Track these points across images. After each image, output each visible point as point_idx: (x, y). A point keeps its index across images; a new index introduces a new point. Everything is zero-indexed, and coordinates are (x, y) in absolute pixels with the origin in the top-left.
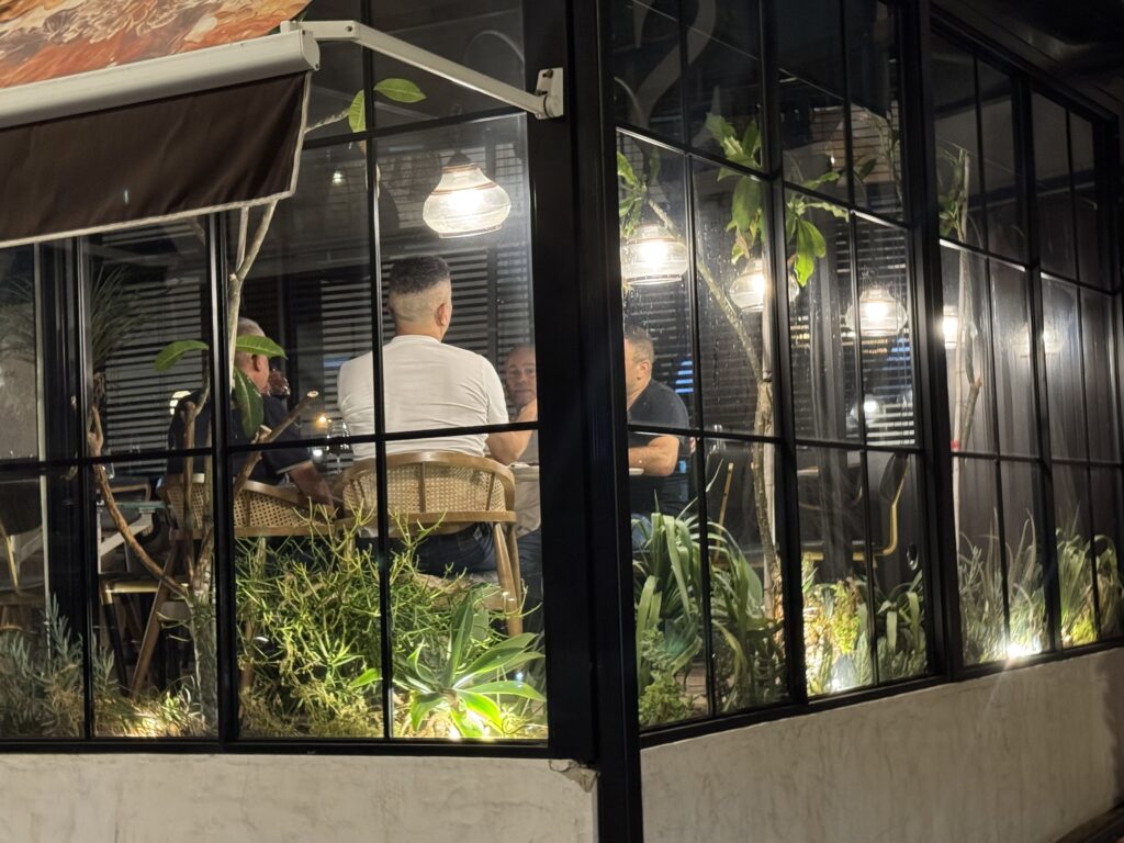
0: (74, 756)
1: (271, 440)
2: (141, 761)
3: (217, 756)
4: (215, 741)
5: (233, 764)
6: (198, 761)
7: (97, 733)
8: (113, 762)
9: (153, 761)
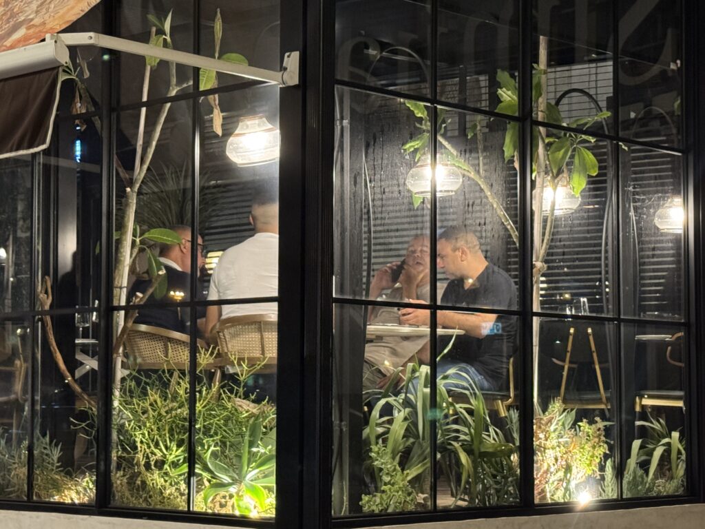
0: (17, 512)
1: (142, 303)
2: (52, 518)
3: (92, 517)
4: (93, 506)
5: (101, 523)
6: (82, 519)
7: (35, 498)
8: (38, 517)
9: (59, 518)
